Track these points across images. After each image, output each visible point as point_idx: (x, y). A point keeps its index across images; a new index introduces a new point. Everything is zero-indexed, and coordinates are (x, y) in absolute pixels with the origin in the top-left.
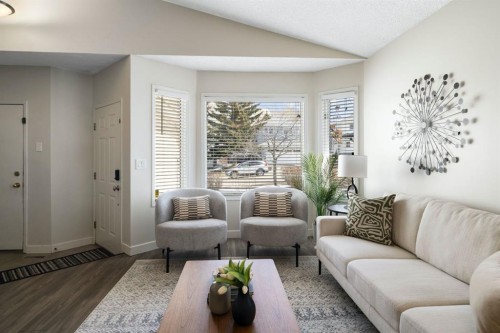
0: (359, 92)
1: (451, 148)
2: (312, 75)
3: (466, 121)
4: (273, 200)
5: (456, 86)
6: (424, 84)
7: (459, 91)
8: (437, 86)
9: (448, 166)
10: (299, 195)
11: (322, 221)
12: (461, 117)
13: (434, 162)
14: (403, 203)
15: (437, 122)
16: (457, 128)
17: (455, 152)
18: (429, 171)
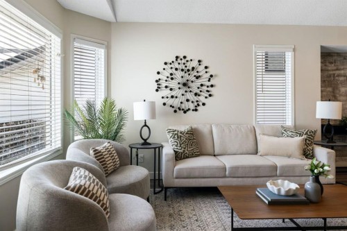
1: (201, 98)
5: (206, 67)
6: (184, 60)
7: (208, 70)
8: (194, 64)
9: (199, 108)
12: (209, 83)
13: (191, 106)
16: (206, 88)
17: (203, 100)
18: (186, 111)
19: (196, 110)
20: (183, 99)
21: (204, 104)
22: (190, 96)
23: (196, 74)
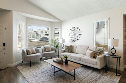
0: (61, 27)
1: (78, 38)
2: (52, 22)
3: (81, 34)
4: (48, 48)
5: (79, 29)
6: (74, 28)
7: (80, 30)
8: (76, 29)
9: (78, 40)
10: (53, 47)
11: (61, 50)
12: (80, 34)
13: (76, 40)
14: (73, 46)
15: (76, 34)
16: (79, 35)
17: (79, 38)
18: (75, 41)
19: (77, 41)
20: (74, 38)
21: (79, 39)
22: (76, 37)
23: (77, 31)
